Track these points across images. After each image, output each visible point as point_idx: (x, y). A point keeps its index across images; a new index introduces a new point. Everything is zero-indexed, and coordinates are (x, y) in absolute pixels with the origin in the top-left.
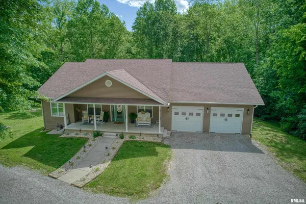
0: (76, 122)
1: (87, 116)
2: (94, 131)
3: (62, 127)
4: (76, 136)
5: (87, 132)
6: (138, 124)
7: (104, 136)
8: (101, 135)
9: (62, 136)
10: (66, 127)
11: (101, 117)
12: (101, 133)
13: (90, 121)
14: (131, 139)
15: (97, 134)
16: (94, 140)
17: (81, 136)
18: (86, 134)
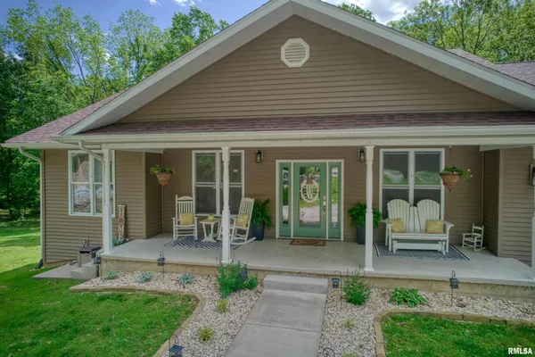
0: (149, 236)
1: (190, 216)
2: (221, 268)
3: (92, 251)
4: (144, 286)
5: (190, 273)
6: (397, 246)
7: (267, 291)
8: (251, 286)
9: (82, 286)
10: (107, 250)
11: (244, 220)
12: (251, 275)
13: (201, 236)
14: (403, 308)
15: (236, 282)
16: (222, 309)
17: (163, 287)
18: (187, 281)
